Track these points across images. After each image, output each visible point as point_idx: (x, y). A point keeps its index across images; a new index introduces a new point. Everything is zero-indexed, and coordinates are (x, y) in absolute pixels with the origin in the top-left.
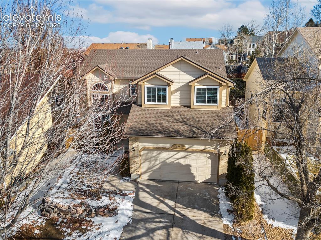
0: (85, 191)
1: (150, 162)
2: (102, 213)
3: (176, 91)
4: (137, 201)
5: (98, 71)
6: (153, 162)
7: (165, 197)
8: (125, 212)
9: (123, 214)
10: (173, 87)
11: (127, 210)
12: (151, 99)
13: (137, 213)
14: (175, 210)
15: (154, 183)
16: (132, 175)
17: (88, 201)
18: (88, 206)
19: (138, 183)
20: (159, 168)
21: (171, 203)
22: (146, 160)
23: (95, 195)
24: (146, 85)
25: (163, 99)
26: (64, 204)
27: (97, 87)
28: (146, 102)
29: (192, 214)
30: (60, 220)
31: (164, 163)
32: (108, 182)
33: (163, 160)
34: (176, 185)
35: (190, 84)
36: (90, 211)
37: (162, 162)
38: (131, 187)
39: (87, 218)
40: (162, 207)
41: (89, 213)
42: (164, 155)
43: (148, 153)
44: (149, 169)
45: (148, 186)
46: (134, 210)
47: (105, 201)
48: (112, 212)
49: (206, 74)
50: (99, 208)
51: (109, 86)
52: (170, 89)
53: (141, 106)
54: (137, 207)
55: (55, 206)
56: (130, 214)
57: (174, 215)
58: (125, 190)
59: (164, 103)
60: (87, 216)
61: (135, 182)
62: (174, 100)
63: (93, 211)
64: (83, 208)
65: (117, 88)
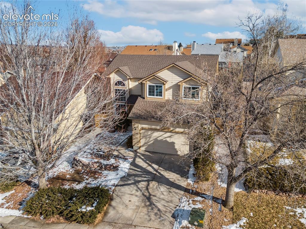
0: (101, 155)
1: (146, 138)
2: (108, 169)
3: (169, 88)
4: (133, 164)
5: (119, 72)
6: (148, 139)
7: (153, 163)
8: (123, 169)
9: (122, 170)
10: (167, 86)
11: (125, 168)
12: (151, 93)
13: (131, 171)
14: (157, 171)
15: (148, 154)
16: (134, 147)
17: (102, 161)
18: (101, 163)
19: (137, 152)
20: (153, 143)
21: (156, 167)
22: (143, 137)
23: (107, 157)
24: (148, 84)
25: (160, 94)
26: (85, 161)
27: (119, 83)
28: (148, 96)
29: (168, 174)
30: (83, 171)
31: (156, 140)
32: (117, 150)
33: (155, 138)
34: (163, 156)
35: (179, 84)
36: (102, 166)
38: (132, 154)
39: (99, 171)
40: (150, 169)
41: (101, 168)
42: (156, 134)
43: (145, 132)
44: (145, 143)
45: (143, 155)
46: (130, 169)
47: (112, 161)
48: (115, 168)
49: (191, 76)
50: (107, 165)
51: (126, 83)
52: (165, 87)
53: (144, 98)
54: (132, 167)
55: (81, 162)
56: (127, 171)
57: (156, 174)
58: (127, 156)
59: (161, 97)
60: (99, 169)
61: (136, 151)
62: (168, 95)
63: (103, 166)
64: (98, 165)
65: (131, 84)
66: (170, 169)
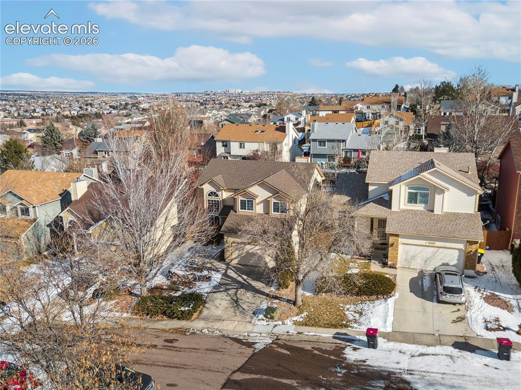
0: (195, 268)
1: (240, 251)
2: (202, 279)
3: (260, 203)
4: (225, 275)
5: (212, 183)
6: (241, 251)
7: (243, 274)
8: (216, 279)
9: (214, 280)
10: (258, 200)
11: (217, 278)
12: (243, 207)
13: (223, 280)
14: (245, 281)
15: (240, 266)
16: (226, 260)
17: (196, 273)
18: (195, 275)
19: (230, 265)
20: (244, 256)
21: (245, 277)
22: (236, 249)
23: (200, 269)
24: (240, 198)
25: (251, 207)
26: (181, 273)
27: (211, 194)
28: (240, 210)
29: (255, 283)
30: (178, 282)
32: (210, 263)
33: (247, 250)
34: (253, 268)
35: (268, 199)
36: (196, 278)
37: (246, 252)
38: (224, 266)
39: (194, 282)
40: (240, 279)
41: (195, 279)
42: (248, 247)
43: (237, 245)
44: (239, 255)
45: (234, 267)
46: (222, 279)
47: (205, 273)
48: (208, 279)
49: (278, 193)
50: (201, 276)
51: (219, 193)
52: (255, 202)
53: (236, 212)
54: (223, 277)
55: (176, 274)
56: (219, 280)
57: (244, 283)
58: (220, 268)
59: (252, 211)
60: (194, 281)
61: (228, 264)
62: (259, 209)
63: (197, 278)
64: (192, 276)
65: (225, 195)
66: (258, 279)
